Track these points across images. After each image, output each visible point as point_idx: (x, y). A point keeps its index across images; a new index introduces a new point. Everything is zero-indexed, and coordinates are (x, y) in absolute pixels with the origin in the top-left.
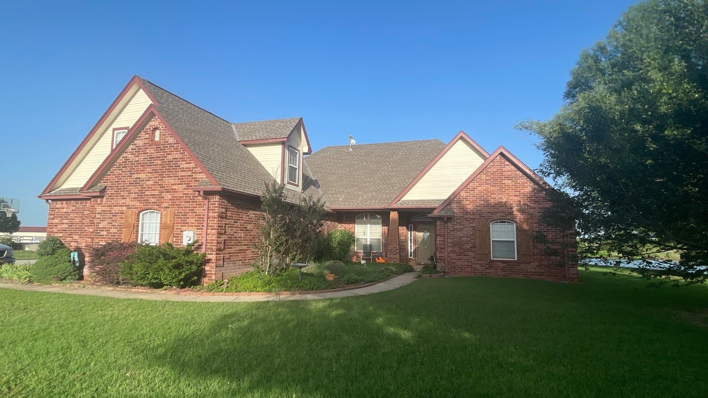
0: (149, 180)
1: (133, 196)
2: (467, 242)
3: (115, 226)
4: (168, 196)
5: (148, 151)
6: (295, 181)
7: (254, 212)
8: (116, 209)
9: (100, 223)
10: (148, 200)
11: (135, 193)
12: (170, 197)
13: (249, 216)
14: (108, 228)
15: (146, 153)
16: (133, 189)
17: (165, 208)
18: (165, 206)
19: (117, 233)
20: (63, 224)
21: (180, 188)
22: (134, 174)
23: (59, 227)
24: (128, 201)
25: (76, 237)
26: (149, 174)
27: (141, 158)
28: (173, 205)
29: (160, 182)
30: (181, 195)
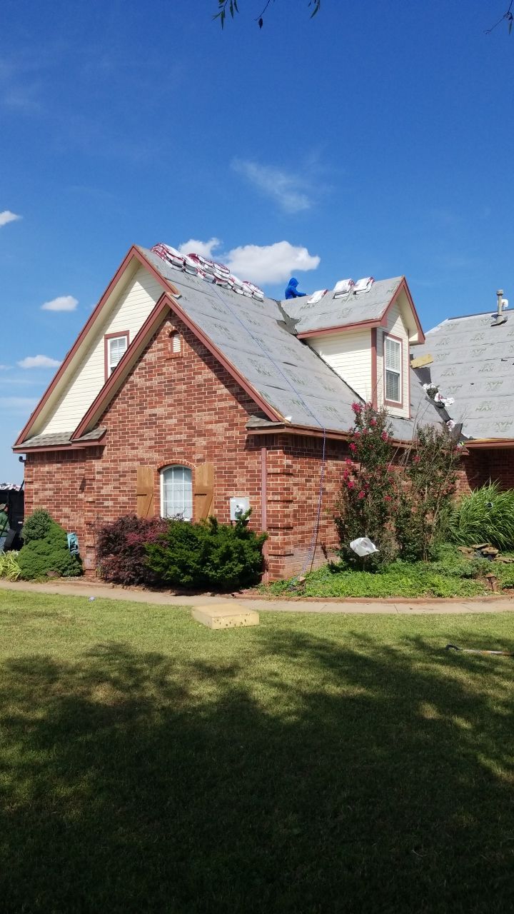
0: (169, 417)
1: (148, 443)
3: (125, 491)
4: (201, 442)
5: (164, 370)
6: (397, 399)
7: (335, 462)
8: (124, 466)
9: (102, 488)
10: (171, 450)
11: (150, 439)
12: (204, 443)
13: (326, 469)
14: (115, 495)
15: (162, 374)
16: (148, 433)
17: (199, 461)
18: (199, 457)
19: (128, 503)
20: (46, 490)
21: (219, 428)
22: (146, 408)
23: (41, 495)
24: (141, 453)
25: (66, 510)
26: (171, 408)
27: (155, 382)
28: (210, 456)
29: (188, 420)
30: (221, 439)
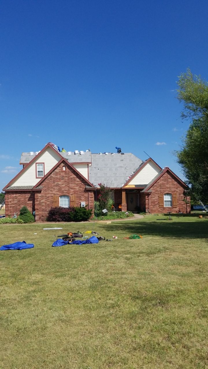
0: (63, 184)
1: (56, 190)
2: (156, 202)
3: (49, 201)
4: (72, 190)
5: (61, 174)
8: (48, 195)
9: (41, 200)
10: (63, 192)
14: (45, 202)
16: (56, 188)
18: (71, 194)
19: (50, 204)
21: (77, 188)
22: (55, 182)
24: (54, 192)
27: (58, 176)
28: (75, 193)
29: (68, 186)
30: (78, 190)
